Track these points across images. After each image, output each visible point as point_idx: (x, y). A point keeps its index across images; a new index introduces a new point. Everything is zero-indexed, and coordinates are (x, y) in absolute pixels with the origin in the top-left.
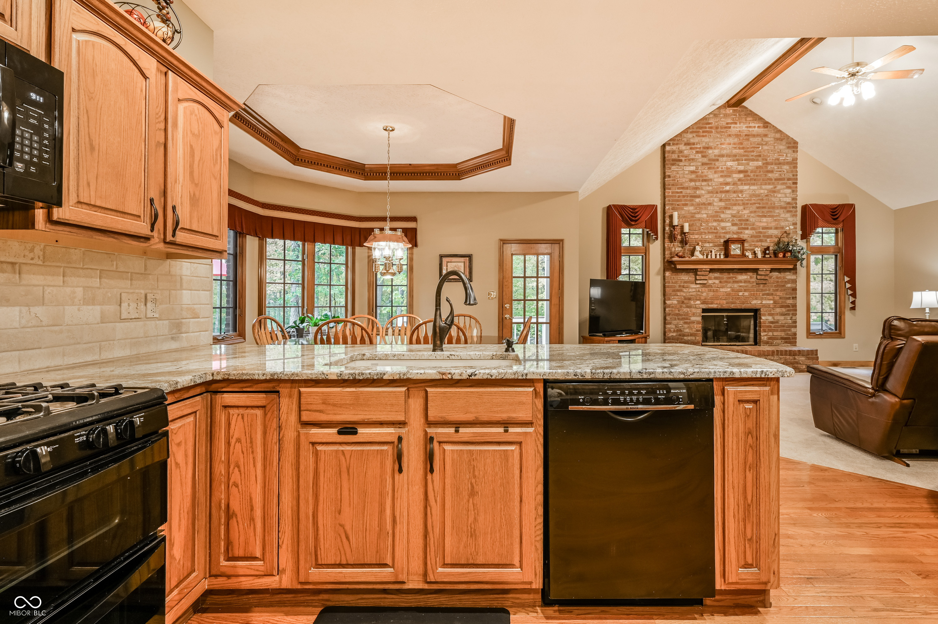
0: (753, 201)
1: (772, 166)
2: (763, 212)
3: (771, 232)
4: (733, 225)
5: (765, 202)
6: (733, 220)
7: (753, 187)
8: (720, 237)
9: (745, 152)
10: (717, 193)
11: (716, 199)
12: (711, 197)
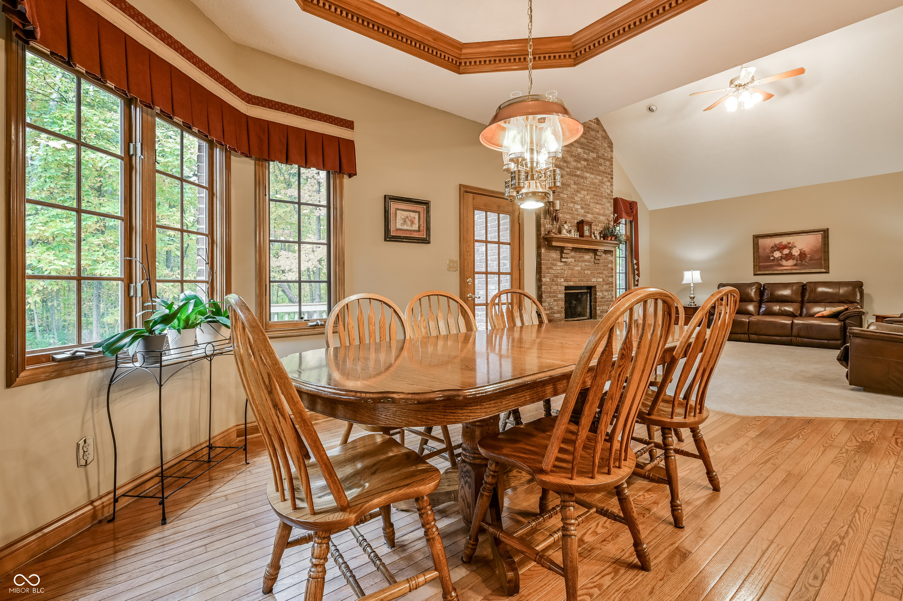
0: (592, 189)
1: (601, 160)
2: (597, 200)
3: (602, 218)
4: (582, 208)
5: (598, 190)
6: (581, 204)
7: (592, 176)
8: (574, 218)
9: (588, 142)
10: (572, 176)
11: (572, 181)
12: (570, 179)
